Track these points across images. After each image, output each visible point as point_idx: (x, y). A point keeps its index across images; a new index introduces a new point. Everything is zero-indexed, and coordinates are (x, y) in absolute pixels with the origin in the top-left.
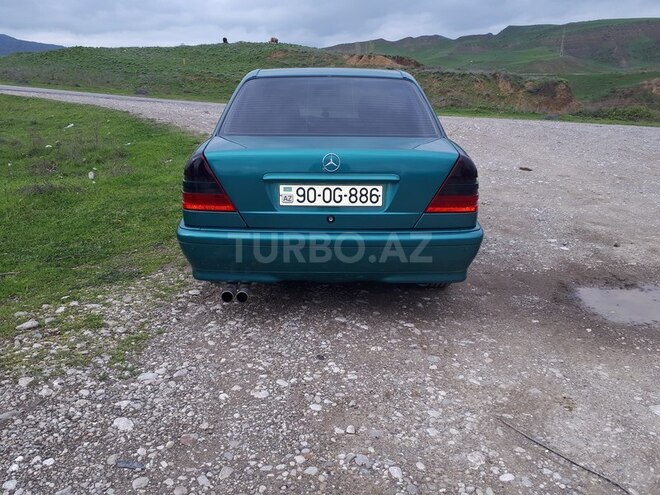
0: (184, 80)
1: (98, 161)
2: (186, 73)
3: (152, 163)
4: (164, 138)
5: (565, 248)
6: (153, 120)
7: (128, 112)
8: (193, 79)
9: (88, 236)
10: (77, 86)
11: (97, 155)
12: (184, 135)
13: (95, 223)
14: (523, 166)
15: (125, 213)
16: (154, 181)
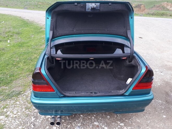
0: (38, 4)
1: (11, 36)
2: (38, 2)
3: (28, 37)
4: (32, 26)
5: (162, 74)
6: (28, 20)
7: (21, 17)
8: (40, 4)
9: (5, 71)
10: (7, 6)
11: (11, 34)
12: (38, 25)
13: (8, 65)
14: (140, 37)
15: (18, 60)
16: (28, 44)
